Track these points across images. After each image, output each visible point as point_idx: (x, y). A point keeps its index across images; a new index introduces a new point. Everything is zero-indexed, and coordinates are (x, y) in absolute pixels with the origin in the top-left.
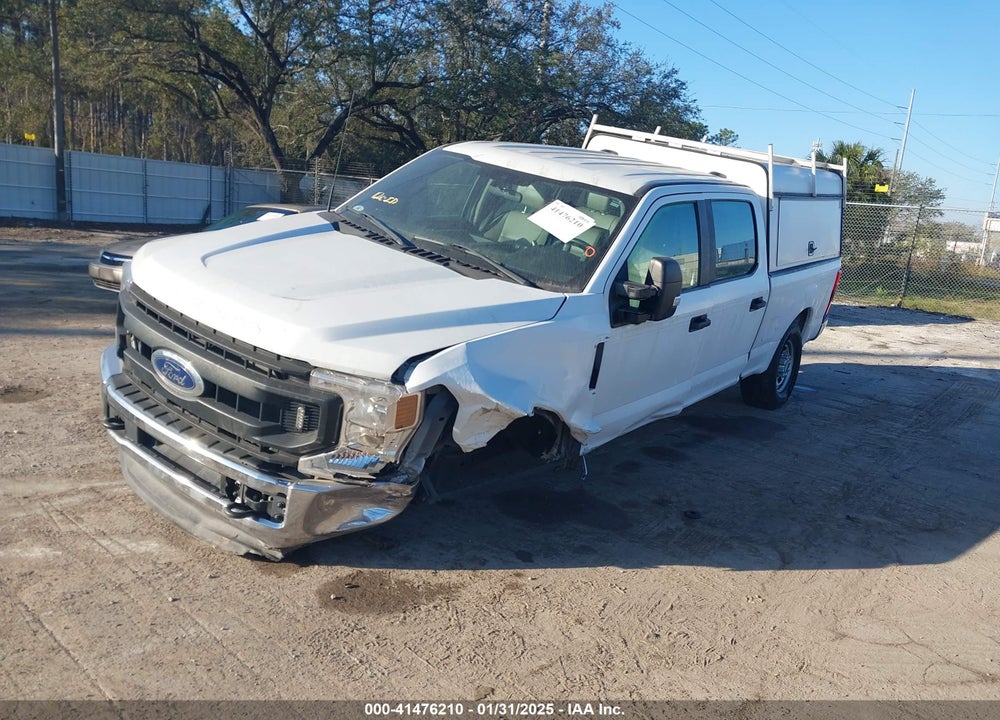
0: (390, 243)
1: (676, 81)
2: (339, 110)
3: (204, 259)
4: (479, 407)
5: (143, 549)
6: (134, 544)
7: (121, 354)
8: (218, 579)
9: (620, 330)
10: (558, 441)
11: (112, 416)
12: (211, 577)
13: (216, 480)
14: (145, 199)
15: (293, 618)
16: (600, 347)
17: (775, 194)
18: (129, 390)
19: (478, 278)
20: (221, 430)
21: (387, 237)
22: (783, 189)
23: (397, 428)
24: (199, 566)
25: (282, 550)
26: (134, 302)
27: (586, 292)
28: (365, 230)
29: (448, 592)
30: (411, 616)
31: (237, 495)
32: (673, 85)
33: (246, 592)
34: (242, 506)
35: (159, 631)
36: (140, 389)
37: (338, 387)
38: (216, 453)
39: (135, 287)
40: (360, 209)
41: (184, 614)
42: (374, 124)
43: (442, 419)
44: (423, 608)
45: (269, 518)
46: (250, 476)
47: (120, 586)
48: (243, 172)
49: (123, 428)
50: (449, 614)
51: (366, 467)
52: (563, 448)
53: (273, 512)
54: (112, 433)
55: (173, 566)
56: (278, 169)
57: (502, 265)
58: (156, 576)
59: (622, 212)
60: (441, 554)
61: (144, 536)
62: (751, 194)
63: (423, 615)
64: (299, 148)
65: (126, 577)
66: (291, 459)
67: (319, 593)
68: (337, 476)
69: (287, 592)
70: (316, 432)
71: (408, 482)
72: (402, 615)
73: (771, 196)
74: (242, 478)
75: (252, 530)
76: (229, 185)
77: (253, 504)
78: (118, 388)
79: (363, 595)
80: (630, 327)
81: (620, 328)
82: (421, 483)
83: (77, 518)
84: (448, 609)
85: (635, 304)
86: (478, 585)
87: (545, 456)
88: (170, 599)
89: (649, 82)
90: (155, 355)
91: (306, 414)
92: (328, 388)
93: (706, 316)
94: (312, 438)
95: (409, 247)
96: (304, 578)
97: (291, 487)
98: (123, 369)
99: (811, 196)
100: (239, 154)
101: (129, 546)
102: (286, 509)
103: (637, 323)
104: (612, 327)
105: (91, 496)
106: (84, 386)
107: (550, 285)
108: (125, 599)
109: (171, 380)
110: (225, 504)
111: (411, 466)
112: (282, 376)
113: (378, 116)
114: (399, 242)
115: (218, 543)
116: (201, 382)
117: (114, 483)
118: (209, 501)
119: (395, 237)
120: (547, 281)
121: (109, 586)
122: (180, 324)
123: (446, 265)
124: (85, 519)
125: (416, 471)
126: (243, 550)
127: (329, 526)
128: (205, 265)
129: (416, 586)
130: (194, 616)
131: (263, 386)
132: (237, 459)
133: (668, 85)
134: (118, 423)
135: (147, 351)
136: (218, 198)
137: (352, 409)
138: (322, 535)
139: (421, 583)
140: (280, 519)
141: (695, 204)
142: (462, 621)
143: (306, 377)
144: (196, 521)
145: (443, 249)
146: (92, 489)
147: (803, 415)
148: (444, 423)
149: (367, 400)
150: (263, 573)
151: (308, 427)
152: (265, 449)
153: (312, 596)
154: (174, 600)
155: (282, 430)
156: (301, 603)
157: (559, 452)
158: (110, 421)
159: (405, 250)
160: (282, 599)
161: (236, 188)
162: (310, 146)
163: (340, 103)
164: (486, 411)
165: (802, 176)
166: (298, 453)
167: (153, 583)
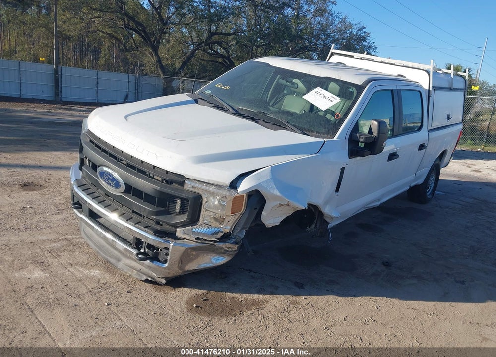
0: (226, 111)
1: (364, 32)
2: (192, 47)
3: (126, 117)
4: (277, 203)
5: (92, 274)
6: (87, 271)
7: (81, 169)
8: (132, 293)
9: (353, 160)
10: (315, 221)
11: (76, 201)
12: (128, 292)
13: (130, 238)
14: (97, 90)
15: (173, 318)
16: (343, 169)
17: (433, 87)
18: (85, 187)
19: (275, 130)
20: (134, 212)
21: (224, 107)
22: (437, 85)
23: (232, 213)
24: (121, 285)
25: (165, 278)
26: (88, 140)
27: (335, 138)
28: (212, 103)
29: (259, 305)
30: (239, 319)
31: (142, 247)
32: (363, 35)
33: (147, 301)
34: (144, 254)
35: (100, 323)
36: (90, 187)
37: (200, 189)
38: (131, 224)
39: (89, 132)
40: (209, 92)
41: (113, 314)
42: (210, 54)
43: (256, 209)
44: (245, 314)
45: (159, 261)
46: (149, 237)
47: (79, 295)
48: (144, 77)
49: (81, 208)
50: (260, 319)
51: (213, 234)
52: (318, 225)
53: (161, 258)
54: (75, 211)
55: (107, 285)
56: (162, 76)
57: (287, 123)
58: (99, 290)
59: (355, 94)
60: (253, 282)
61: (93, 267)
62: (421, 87)
63: (245, 318)
64: (172, 66)
65: (83, 290)
66: (172, 229)
67: (187, 303)
68: (197, 239)
69: (169, 302)
70: (187, 214)
71: (236, 243)
72: (234, 318)
73: (431, 89)
74: (145, 239)
75: (149, 267)
76: (137, 83)
77: (150, 253)
78: (78, 187)
79: (211, 305)
80: (359, 158)
81: (353, 159)
82: (243, 242)
83: (58, 256)
84: (259, 315)
85: (362, 145)
86: (275, 302)
87: (308, 229)
88: (106, 304)
89: (351, 33)
90: (99, 169)
91: (181, 204)
92: (193, 190)
93: (396, 152)
94: (184, 218)
95: (237, 113)
96: (178, 293)
97: (172, 245)
98: (82, 176)
99: (450, 89)
100: (143, 68)
101: (85, 272)
102: (169, 256)
103: (363, 156)
104: (349, 158)
105: (65, 243)
106: (64, 183)
107: (315, 134)
108: (82, 303)
109: (107, 183)
110: (135, 252)
111: (238, 234)
112: (169, 182)
113: (212, 50)
114: (231, 109)
115: (130, 273)
116: (124, 185)
117: (78, 236)
118: (126, 250)
119: (229, 107)
120: (313, 132)
121: (74, 295)
122: (112, 153)
123: (257, 122)
124: (62, 256)
125: (240, 237)
126: (144, 278)
127: (192, 266)
128: (127, 120)
129: (240, 300)
130: (118, 315)
131: (158, 188)
132: (142, 227)
133: (360, 35)
134: (78, 205)
135: (95, 167)
136: (132, 90)
137: (207, 202)
138: (188, 271)
139: (243, 299)
140: (166, 261)
141: (392, 91)
142: (267, 323)
143: (182, 184)
144: (119, 260)
145: (255, 114)
146: (66, 239)
147: (440, 207)
148: (257, 210)
149: (215, 197)
150: (156, 290)
151: (182, 212)
152: (158, 223)
153: (183, 305)
154: (108, 305)
155: (168, 213)
156: (177, 309)
157: (316, 226)
158: (75, 204)
159: (234, 114)
160: (167, 306)
161: (141, 85)
162: (178, 64)
163: (193, 43)
164: (281, 205)
165: (446, 78)
166: (176, 226)
167: (97, 294)
